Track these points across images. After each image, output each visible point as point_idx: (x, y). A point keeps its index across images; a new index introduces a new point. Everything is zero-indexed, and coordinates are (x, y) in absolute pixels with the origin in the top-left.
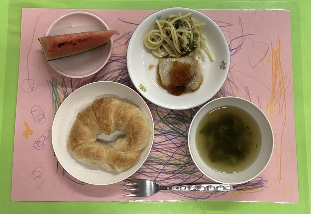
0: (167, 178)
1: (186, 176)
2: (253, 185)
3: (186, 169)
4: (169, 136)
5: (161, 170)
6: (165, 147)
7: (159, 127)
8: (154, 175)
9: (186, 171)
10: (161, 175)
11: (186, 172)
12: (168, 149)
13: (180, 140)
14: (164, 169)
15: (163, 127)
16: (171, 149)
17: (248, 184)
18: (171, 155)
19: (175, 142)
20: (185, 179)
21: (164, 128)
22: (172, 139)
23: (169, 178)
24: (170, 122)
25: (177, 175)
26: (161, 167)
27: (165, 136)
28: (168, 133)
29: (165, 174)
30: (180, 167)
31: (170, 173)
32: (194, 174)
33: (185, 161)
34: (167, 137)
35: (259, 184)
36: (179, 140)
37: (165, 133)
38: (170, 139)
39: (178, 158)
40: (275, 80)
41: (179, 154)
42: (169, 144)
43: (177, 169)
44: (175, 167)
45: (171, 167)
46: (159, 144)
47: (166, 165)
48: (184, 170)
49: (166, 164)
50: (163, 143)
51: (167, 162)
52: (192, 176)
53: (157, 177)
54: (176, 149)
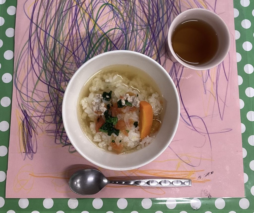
0: (39, 41)
1: (42, 61)
2: (28, 141)
3: (48, 61)
4: (87, 42)
5: (48, 33)
6: (74, 38)
7: (96, 30)
8: (44, 26)
9: (47, 62)
10: (43, 34)
11: (45, 62)
12: (71, 41)
13: (81, 55)
14: (50, 37)
15: (96, 35)
16: (72, 45)
17: (29, 135)
18: (66, 44)
19: (79, 49)
20: (38, 61)
21: (96, 37)
22: (83, 45)
23: (40, 42)
24: (102, 43)
25: (42, 52)
26: (52, 33)
27: (87, 38)
28: (90, 41)
29: (44, 38)
30: (51, 55)
31: (45, 44)
32: (43, 71)
33: (58, 61)
34: (85, 40)
35: (29, 150)
36: (82, 53)
37: (89, 37)
38: (83, 43)
39: (62, 53)
41: (66, 54)
42: (77, 42)
43: (49, 52)
44: (52, 50)
45: (52, 44)
46: (78, 31)
47: (54, 39)
48: (48, 59)
49: (56, 39)
50: (78, 35)
51: (57, 41)
52: (41, 68)
53: (41, 29)
54: (71, 50)
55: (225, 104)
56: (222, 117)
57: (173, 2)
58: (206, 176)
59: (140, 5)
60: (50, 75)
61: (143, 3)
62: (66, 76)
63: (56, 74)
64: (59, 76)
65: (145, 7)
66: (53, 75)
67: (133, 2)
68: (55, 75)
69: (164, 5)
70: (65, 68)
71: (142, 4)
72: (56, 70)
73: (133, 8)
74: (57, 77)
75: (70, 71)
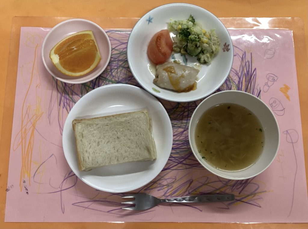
32: (119, 51)
40: (30, 142)
52: (122, 50)
55: (86, 208)
56: (74, 204)
57: (182, 163)
58: (25, 187)
59: (178, 133)
60: (116, 57)
61: (180, 136)
62: (115, 70)
63: (117, 62)
64: (115, 64)
65: (176, 137)
66: (116, 60)
67: (181, 126)
68: (115, 61)
69: (179, 154)
70: (121, 69)
71: (179, 134)
72: (121, 62)
73: (176, 126)
74: (115, 62)
75: (119, 73)
